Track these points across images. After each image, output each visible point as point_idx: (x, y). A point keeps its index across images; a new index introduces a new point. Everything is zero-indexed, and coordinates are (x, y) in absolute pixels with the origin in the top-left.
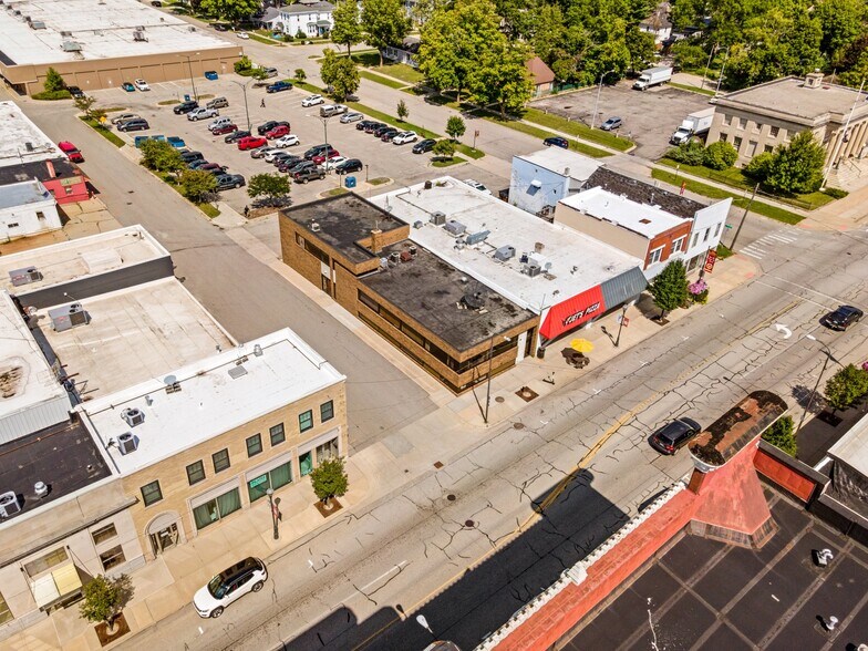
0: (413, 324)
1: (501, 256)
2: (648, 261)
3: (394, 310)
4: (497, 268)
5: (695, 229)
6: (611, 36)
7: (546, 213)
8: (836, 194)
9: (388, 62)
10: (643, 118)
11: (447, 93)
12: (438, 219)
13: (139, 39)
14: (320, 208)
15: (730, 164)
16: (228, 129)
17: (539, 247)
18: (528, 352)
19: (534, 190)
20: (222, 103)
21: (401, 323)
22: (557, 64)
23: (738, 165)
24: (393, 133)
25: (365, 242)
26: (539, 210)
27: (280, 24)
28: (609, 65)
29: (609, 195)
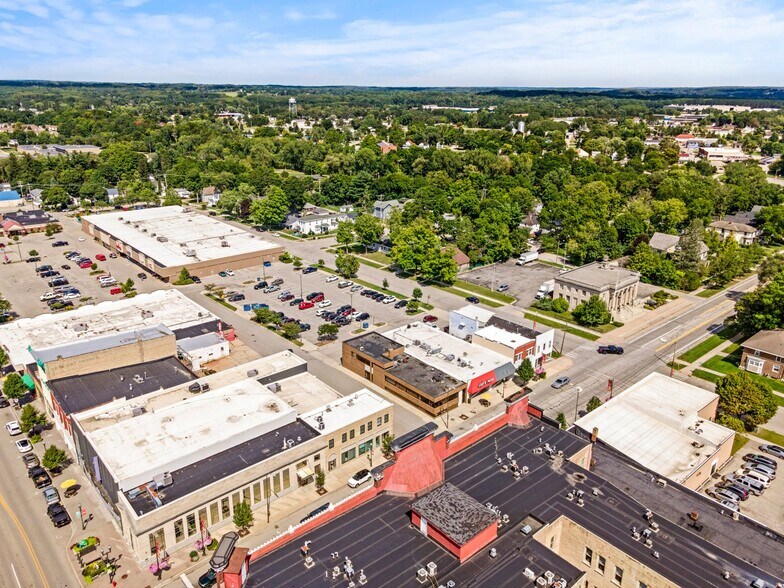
0: (413, 389)
1: (449, 359)
2: (515, 359)
3: (404, 384)
4: (447, 364)
5: (537, 344)
6: (500, 237)
7: (468, 339)
8: (618, 325)
9: (370, 250)
10: (521, 284)
11: (409, 271)
12: (417, 343)
13: (225, 245)
14: (361, 339)
15: (566, 310)
16: (289, 297)
17: (465, 354)
18: (464, 401)
19: (461, 327)
20: (280, 282)
21: (407, 389)
22: (471, 252)
23: (570, 310)
24: (383, 298)
25: (386, 355)
26: (464, 337)
27: (299, 227)
28: (500, 252)
29: (497, 330)
